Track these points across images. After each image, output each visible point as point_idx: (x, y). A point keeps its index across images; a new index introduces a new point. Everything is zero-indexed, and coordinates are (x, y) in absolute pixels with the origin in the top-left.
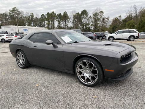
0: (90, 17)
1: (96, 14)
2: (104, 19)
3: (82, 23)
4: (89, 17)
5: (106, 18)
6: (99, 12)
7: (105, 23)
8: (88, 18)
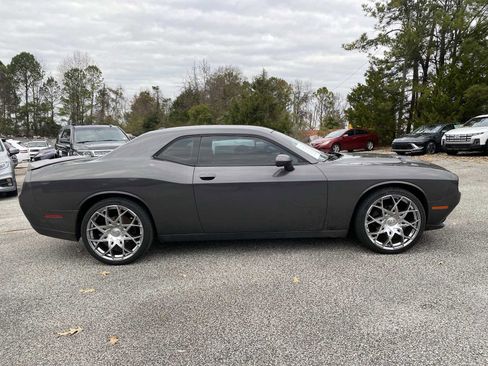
0: (50, 81)
1: (72, 75)
2: (103, 93)
3: (17, 100)
4: (45, 80)
5: (111, 90)
6: (83, 67)
7: (108, 105)
8: (41, 84)
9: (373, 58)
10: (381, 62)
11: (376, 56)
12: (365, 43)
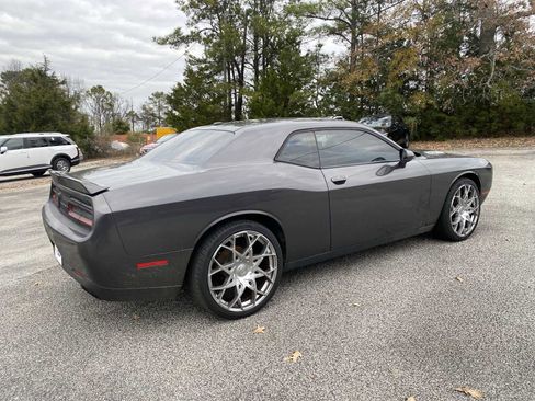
9: (190, 56)
10: (199, 61)
11: (193, 55)
12: (178, 39)
